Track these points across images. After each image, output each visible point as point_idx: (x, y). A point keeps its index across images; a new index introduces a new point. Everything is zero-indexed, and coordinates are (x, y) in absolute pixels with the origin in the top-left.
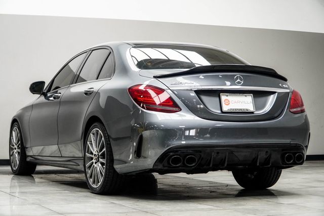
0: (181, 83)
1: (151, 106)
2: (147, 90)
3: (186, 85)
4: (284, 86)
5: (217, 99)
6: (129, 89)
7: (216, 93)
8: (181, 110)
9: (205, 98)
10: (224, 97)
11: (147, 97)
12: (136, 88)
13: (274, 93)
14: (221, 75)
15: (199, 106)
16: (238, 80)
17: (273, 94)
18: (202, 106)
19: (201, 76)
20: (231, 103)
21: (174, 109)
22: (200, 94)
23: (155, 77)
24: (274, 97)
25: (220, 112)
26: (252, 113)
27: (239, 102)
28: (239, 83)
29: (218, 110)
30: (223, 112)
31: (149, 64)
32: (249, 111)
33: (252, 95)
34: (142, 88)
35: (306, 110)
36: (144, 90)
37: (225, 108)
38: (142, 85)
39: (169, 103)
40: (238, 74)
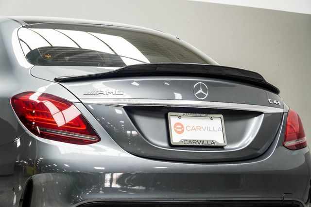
0: (102, 93)
1: (49, 130)
2: (43, 101)
3: (110, 96)
4: (275, 102)
5: (162, 122)
6: (14, 98)
7: (161, 112)
8: (100, 139)
9: (141, 120)
10: (173, 119)
11: (43, 115)
12: (24, 97)
13: (258, 114)
14: (167, 82)
15: (129, 132)
16: (200, 91)
17: (256, 116)
18: (134, 133)
19: (135, 82)
20: (185, 130)
21: (88, 138)
22: (133, 113)
23: (56, 80)
24: (259, 120)
25: (166, 145)
26: (222, 147)
27: (199, 128)
28: (201, 95)
29: (163, 141)
30: (171, 146)
31: (48, 57)
32: (216, 145)
33: (222, 116)
34: (34, 98)
35: (308, 144)
36: (38, 102)
37: (176, 139)
38: (34, 92)
39: (79, 126)
40: (200, 81)
